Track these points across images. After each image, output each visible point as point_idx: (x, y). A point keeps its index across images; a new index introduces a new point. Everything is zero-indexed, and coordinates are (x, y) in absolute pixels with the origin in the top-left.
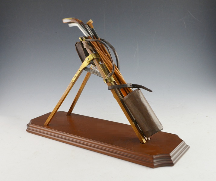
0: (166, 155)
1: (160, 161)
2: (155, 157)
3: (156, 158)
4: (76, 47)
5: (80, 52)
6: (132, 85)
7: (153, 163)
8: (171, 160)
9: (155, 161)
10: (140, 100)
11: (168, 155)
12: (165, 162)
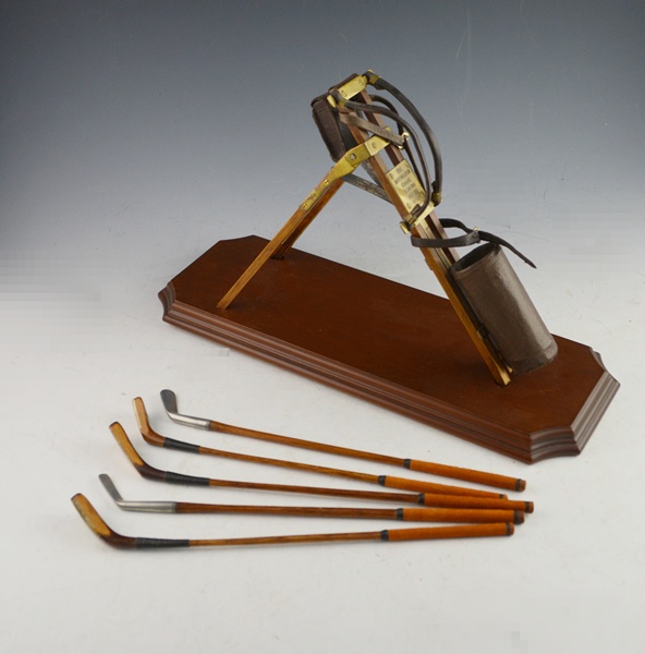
0: (563, 430)
1: (546, 446)
2: (534, 437)
3: (539, 440)
4: (314, 111)
5: (326, 126)
6: (479, 232)
7: (529, 451)
8: (575, 442)
9: (533, 447)
10: (501, 282)
11: (567, 430)
12: (558, 447)
